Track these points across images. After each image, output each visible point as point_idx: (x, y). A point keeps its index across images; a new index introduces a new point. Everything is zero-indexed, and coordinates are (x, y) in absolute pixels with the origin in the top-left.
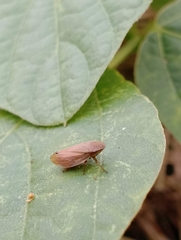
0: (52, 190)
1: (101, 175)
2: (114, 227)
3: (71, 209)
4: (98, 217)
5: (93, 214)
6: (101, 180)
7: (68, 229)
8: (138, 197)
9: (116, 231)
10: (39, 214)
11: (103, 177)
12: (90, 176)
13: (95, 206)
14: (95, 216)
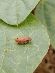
0: (13, 49)
1: (29, 48)
2: (33, 66)
3: (20, 57)
4: (28, 62)
5: (27, 60)
6: (29, 49)
7: (18, 63)
8: (41, 58)
9: (34, 67)
10: (8, 56)
11: (30, 49)
12: (26, 47)
13: (27, 58)
14: (27, 61)
